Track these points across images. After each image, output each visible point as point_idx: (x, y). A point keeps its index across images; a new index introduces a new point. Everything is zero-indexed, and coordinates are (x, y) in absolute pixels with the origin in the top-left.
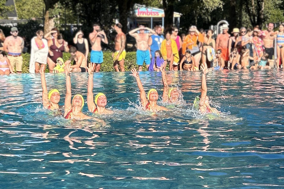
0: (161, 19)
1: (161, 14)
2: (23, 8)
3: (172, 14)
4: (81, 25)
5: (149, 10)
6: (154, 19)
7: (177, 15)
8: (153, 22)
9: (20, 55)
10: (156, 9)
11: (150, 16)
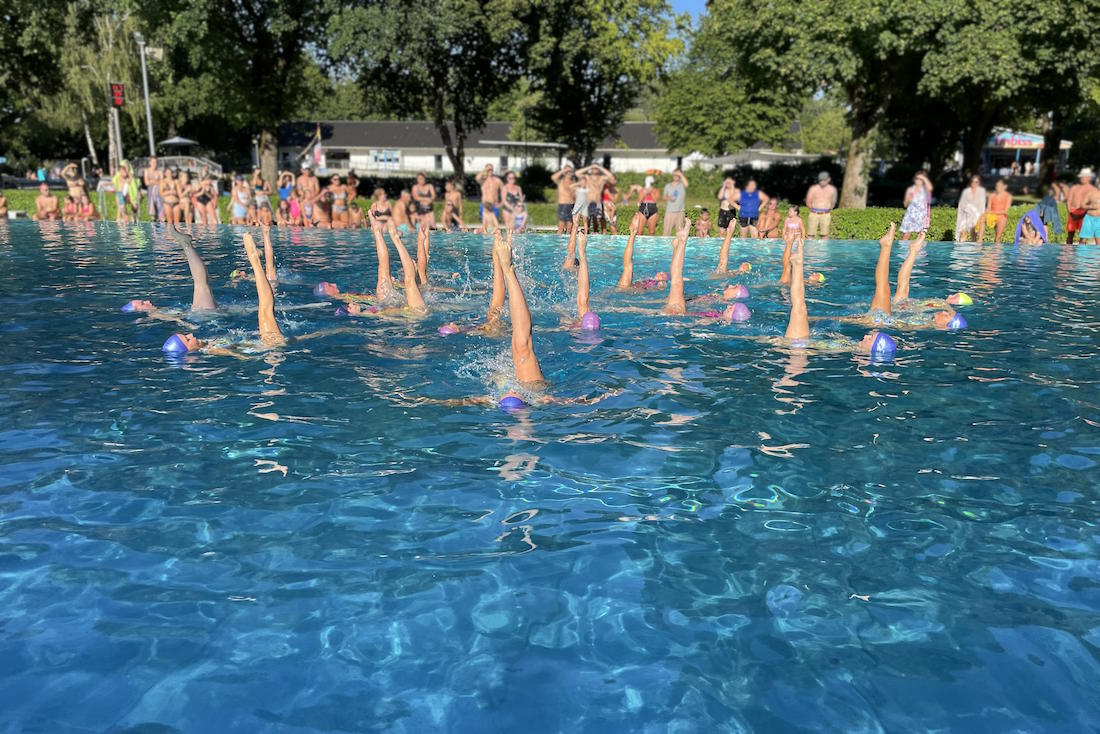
0: (1035, 151)
1: (1037, 142)
2: (812, 135)
3: (1058, 144)
4: (897, 160)
5: (1016, 137)
6: (1023, 150)
7: (1065, 145)
8: (1021, 156)
9: (827, 211)
10: (1029, 136)
11: (1016, 146)
